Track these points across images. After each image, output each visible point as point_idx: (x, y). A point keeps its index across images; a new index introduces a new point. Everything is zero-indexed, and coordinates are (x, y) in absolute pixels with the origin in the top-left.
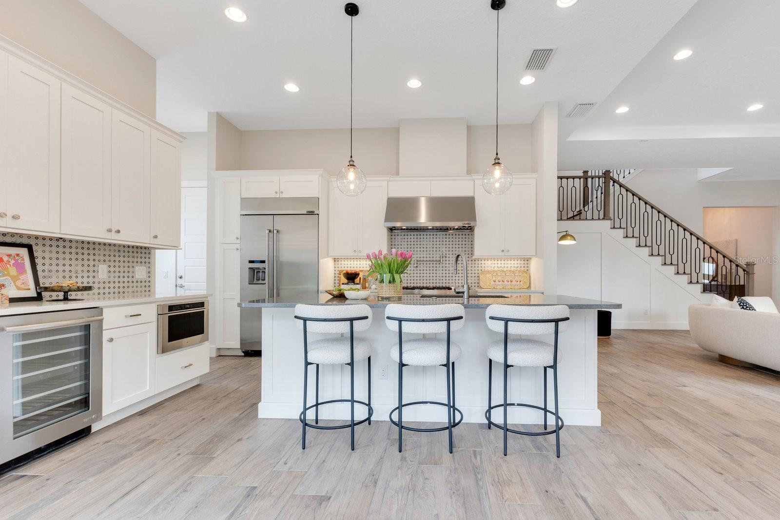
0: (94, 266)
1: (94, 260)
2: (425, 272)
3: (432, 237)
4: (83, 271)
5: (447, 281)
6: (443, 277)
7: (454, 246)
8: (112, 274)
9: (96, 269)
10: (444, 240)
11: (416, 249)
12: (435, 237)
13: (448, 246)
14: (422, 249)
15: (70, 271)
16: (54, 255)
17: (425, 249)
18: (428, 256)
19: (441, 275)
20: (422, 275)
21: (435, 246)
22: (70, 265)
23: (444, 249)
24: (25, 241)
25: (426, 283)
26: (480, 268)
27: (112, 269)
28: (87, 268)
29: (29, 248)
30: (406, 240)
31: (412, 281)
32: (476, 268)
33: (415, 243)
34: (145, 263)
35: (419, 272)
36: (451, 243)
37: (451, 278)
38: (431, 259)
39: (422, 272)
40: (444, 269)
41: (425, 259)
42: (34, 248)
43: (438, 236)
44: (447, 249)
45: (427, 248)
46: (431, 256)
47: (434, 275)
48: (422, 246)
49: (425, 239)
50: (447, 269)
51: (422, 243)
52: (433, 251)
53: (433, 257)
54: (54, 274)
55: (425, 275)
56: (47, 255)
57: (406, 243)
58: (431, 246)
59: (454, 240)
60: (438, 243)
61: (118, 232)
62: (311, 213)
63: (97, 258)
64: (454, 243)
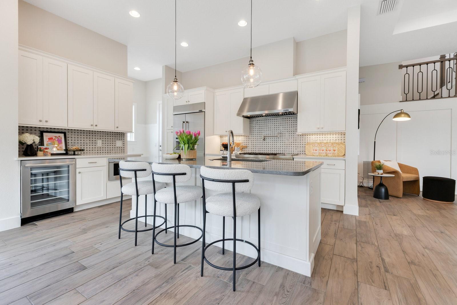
0: (95, 141)
1: (95, 138)
2: (270, 143)
3: (274, 120)
4: (90, 143)
5: (284, 150)
6: (281, 147)
7: (288, 126)
8: (104, 144)
9: (96, 142)
10: (282, 122)
11: (264, 129)
12: (276, 120)
13: (284, 126)
14: (268, 129)
15: (84, 143)
16: (76, 136)
17: (270, 129)
18: (272, 133)
19: (280, 146)
20: (268, 145)
21: (276, 127)
22: (84, 140)
23: (282, 128)
24: (63, 131)
25: (270, 151)
26: (306, 141)
27: (104, 142)
28: (92, 142)
29: (65, 134)
30: (258, 123)
31: (262, 150)
32: (304, 141)
33: (264, 125)
34: (122, 139)
35: (266, 143)
36: (286, 124)
37: (286, 148)
38: (273, 135)
39: (268, 143)
40: (282, 141)
41: (270, 135)
42: (67, 134)
43: (278, 120)
44: (284, 128)
45: (271, 128)
46: (274, 133)
47: (275, 146)
48: (268, 127)
49: (270, 122)
50: (284, 141)
51: (268, 125)
52: (275, 130)
53: (275, 134)
54: (76, 144)
55: (269, 145)
56: (73, 136)
57: (258, 126)
58: (274, 127)
59: (288, 122)
60: (278, 124)
61: (96, 126)
62: (201, 111)
63: (96, 137)
64: (288, 124)
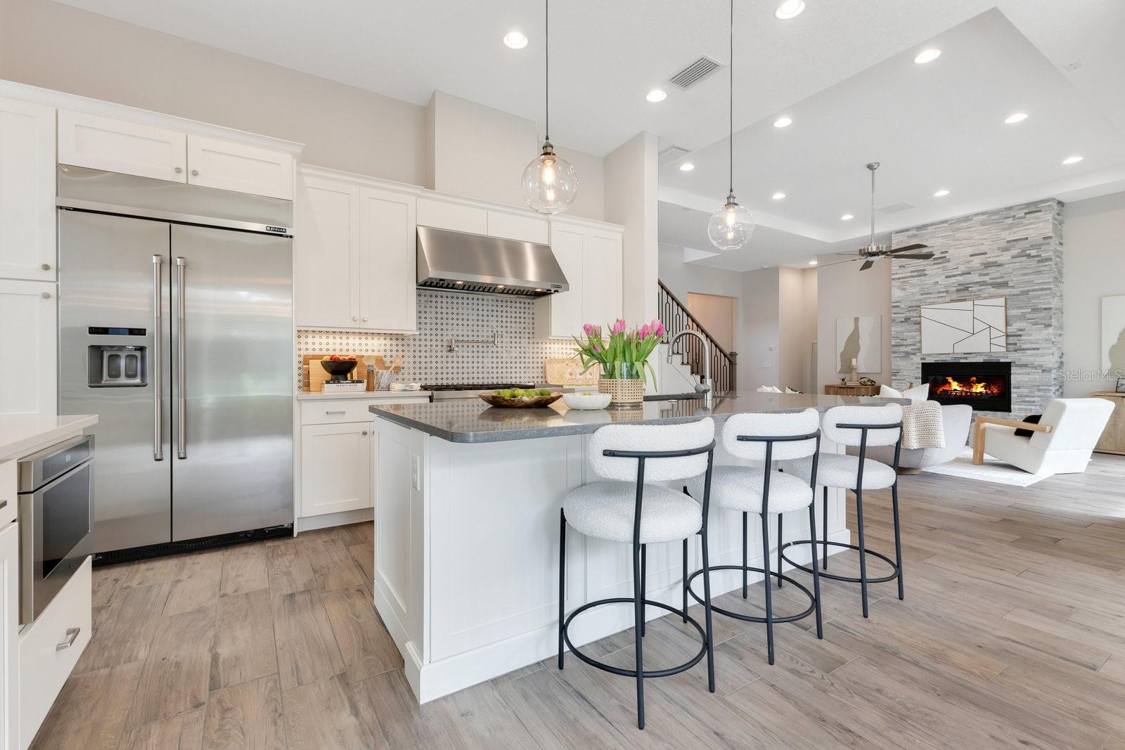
2: (465, 360)
3: (476, 302)
5: (500, 375)
6: (492, 368)
7: (509, 320)
10: (495, 308)
11: (450, 322)
12: (480, 302)
13: (500, 319)
14: (460, 322)
17: (465, 322)
18: (470, 333)
19: (490, 365)
20: (460, 365)
21: (480, 318)
23: (495, 324)
25: (468, 378)
26: (544, 355)
30: (434, 304)
31: (445, 376)
32: (540, 355)
33: (450, 311)
35: (455, 360)
36: (504, 314)
37: (504, 370)
38: (475, 339)
39: (460, 360)
40: (495, 355)
41: (465, 338)
43: (485, 303)
44: (500, 324)
45: (468, 320)
46: (475, 333)
47: (481, 365)
48: (460, 317)
49: (465, 305)
50: (499, 355)
51: (460, 311)
52: (478, 326)
53: (478, 336)
55: (465, 365)
57: (433, 310)
58: (475, 317)
59: (509, 309)
60: (485, 313)
64: (509, 315)
